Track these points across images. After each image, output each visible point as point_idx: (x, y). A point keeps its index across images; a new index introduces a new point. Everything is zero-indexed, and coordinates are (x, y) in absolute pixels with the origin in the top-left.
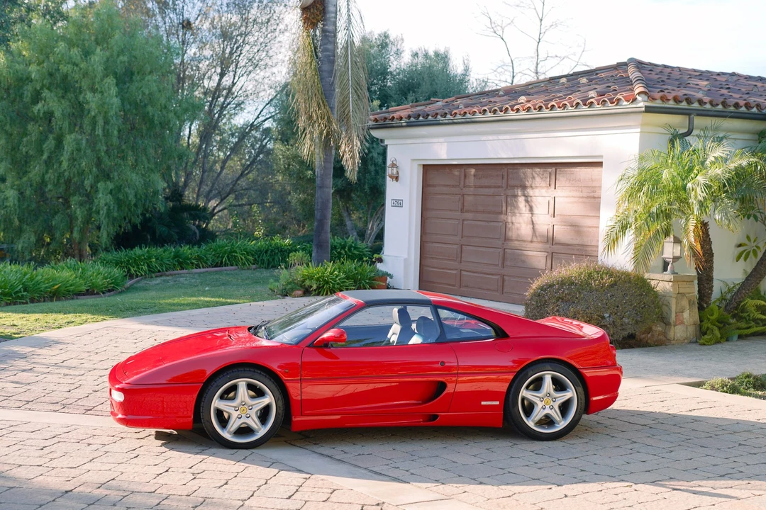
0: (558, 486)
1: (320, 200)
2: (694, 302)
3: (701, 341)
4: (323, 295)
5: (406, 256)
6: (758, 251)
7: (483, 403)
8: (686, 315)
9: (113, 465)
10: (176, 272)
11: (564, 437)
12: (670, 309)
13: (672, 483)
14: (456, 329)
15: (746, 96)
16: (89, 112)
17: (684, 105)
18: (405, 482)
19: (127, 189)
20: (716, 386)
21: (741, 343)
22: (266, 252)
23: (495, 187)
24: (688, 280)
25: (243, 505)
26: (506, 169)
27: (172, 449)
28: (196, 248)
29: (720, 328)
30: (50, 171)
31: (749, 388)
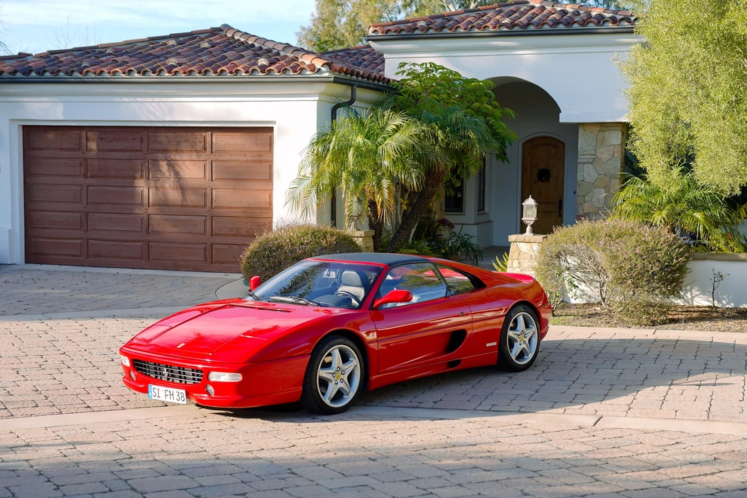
5: (10, 228)
7: (488, 345)
17: (349, 76)
23: (131, 151)
26: (146, 133)
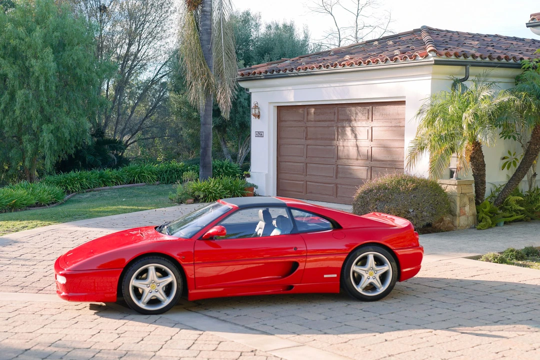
0: (380, 333)
1: (204, 134)
2: (472, 199)
3: (478, 227)
4: (208, 202)
5: (267, 172)
6: (517, 162)
7: (325, 276)
8: (467, 209)
9: (59, 330)
10: (101, 188)
11: (384, 299)
12: (456, 205)
13: (461, 328)
14: (304, 224)
15: (505, 51)
16: (33, 73)
17: (462, 59)
18: (271, 334)
19: (63, 129)
20: (490, 259)
21: (506, 227)
22: (166, 172)
23: (329, 121)
24: (468, 184)
25: (155, 355)
26: (337, 108)
27: (102, 316)
28: (115, 170)
29: (491, 217)
30: (7, 117)
31: (512, 259)
